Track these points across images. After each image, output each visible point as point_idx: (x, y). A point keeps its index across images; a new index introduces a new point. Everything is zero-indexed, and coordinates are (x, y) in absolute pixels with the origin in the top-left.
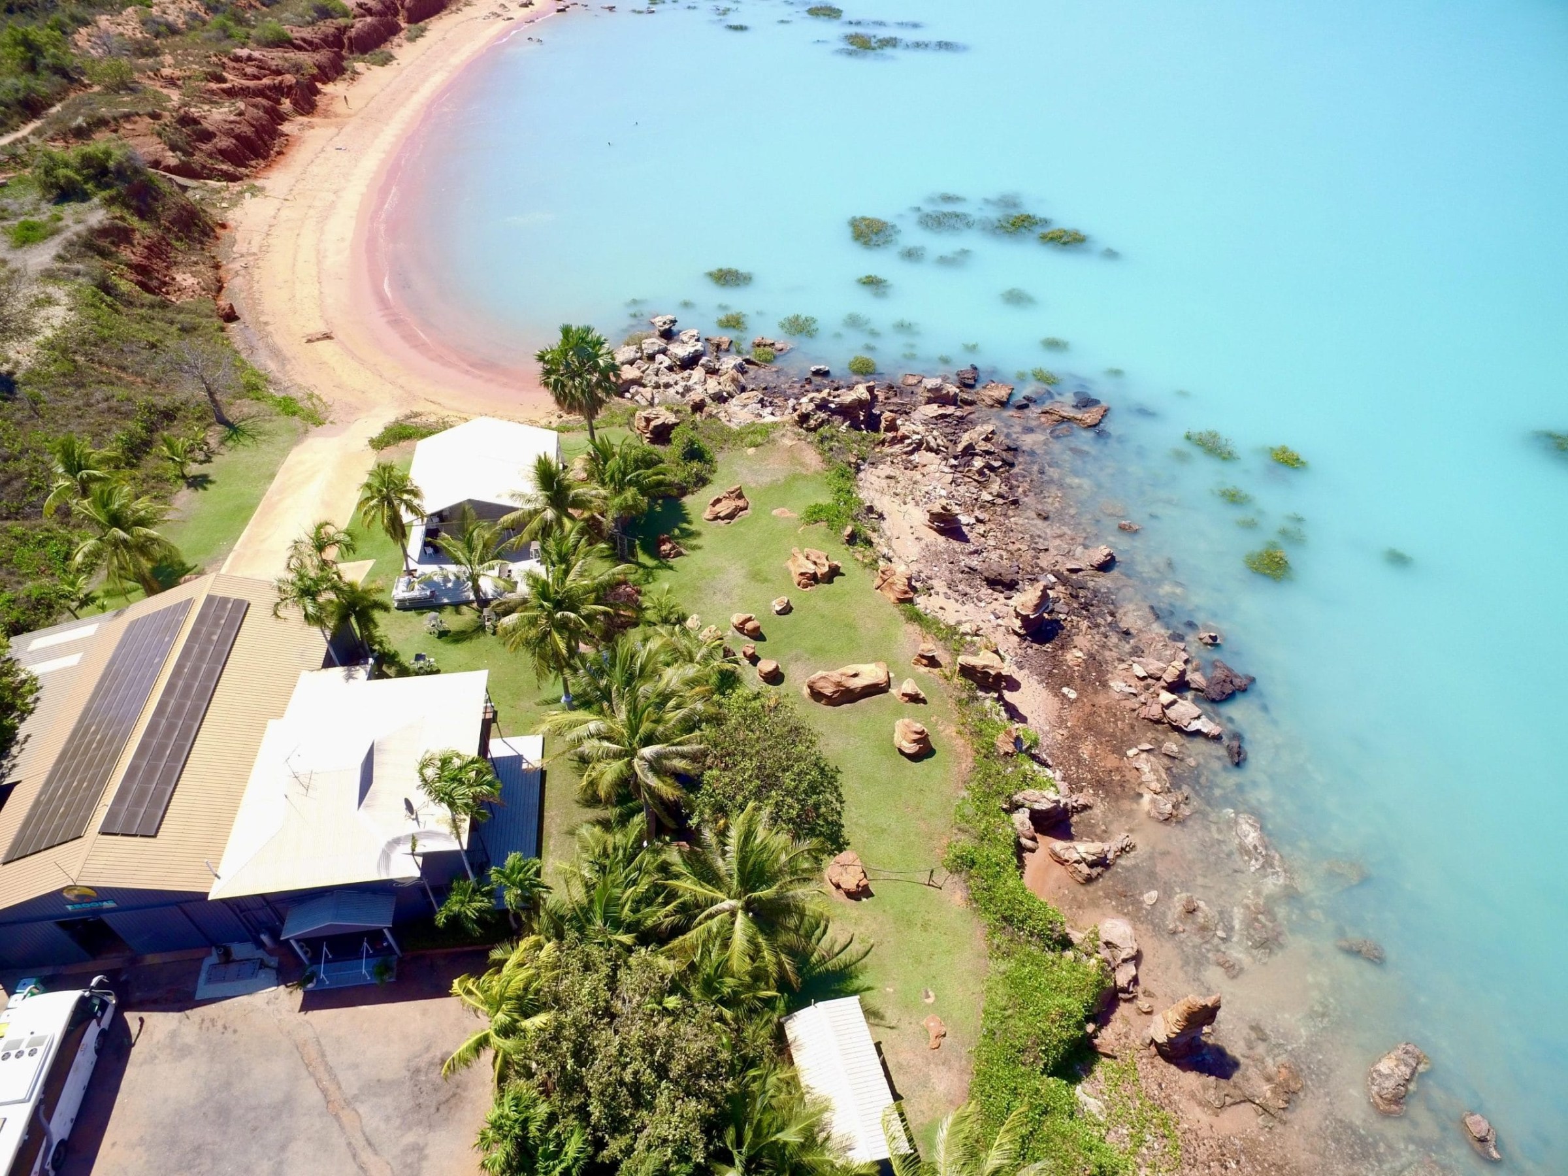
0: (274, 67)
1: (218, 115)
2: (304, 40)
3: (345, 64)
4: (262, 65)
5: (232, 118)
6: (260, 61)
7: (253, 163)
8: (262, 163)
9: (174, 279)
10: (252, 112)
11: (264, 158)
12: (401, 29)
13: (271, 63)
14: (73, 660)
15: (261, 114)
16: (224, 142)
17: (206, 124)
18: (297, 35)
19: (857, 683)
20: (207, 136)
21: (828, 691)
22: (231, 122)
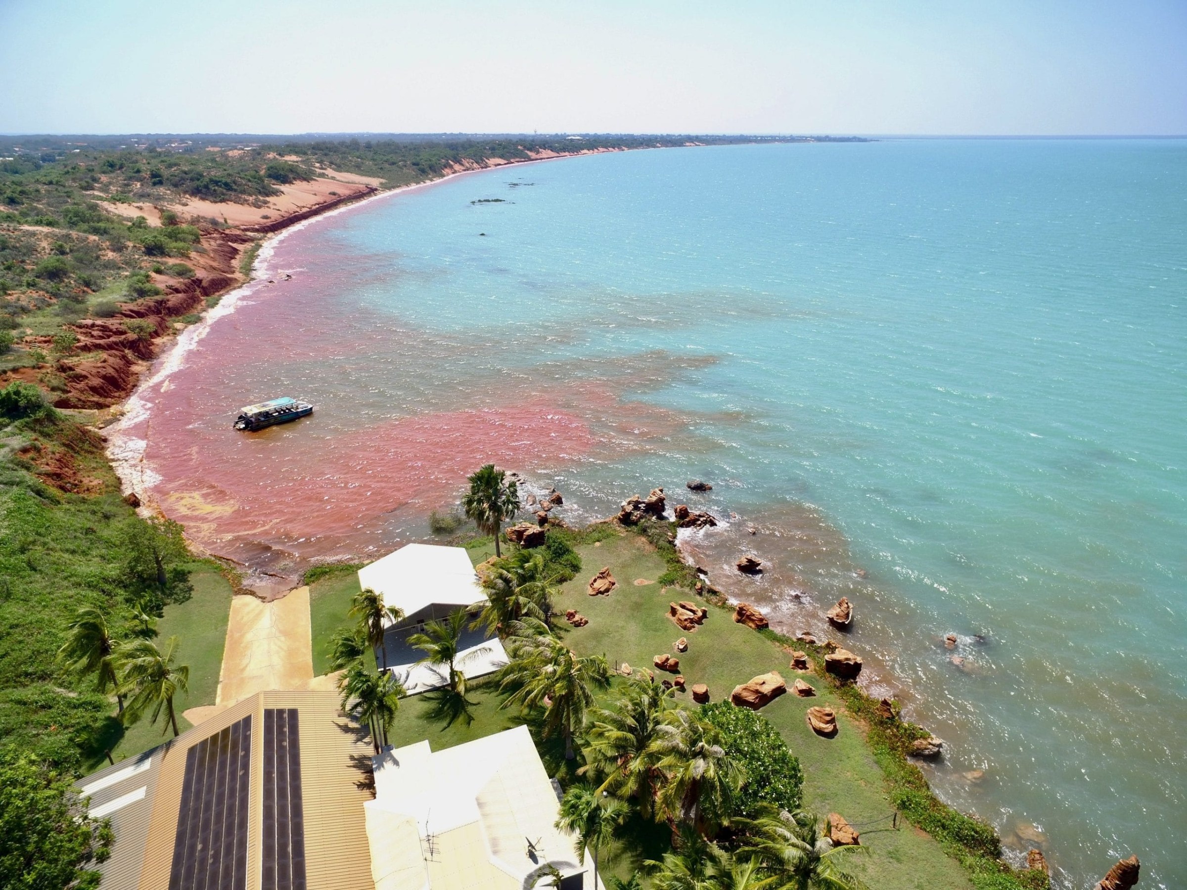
0: (115, 330)
1: (86, 362)
2: (132, 311)
3: (168, 324)
4: (104, 328)
5: (99, 365)
6: (102, 326)
7: (117, 394)
8: (123, 394)
9: (81, 482)
10: (111, 360)
11: (124, 390)
12: (202, 300)
13: (111, 327)
14: (140, 794)
15: (118, 361)
16: (96, 382)
17: (78, 371)
18: (125, 308)
19: (767, 689)
20: (79, 378)
21: (751, 698)
22: (98, 367)
